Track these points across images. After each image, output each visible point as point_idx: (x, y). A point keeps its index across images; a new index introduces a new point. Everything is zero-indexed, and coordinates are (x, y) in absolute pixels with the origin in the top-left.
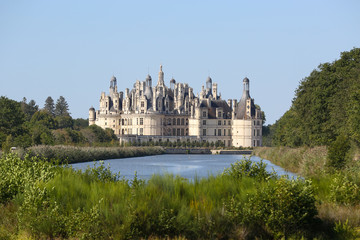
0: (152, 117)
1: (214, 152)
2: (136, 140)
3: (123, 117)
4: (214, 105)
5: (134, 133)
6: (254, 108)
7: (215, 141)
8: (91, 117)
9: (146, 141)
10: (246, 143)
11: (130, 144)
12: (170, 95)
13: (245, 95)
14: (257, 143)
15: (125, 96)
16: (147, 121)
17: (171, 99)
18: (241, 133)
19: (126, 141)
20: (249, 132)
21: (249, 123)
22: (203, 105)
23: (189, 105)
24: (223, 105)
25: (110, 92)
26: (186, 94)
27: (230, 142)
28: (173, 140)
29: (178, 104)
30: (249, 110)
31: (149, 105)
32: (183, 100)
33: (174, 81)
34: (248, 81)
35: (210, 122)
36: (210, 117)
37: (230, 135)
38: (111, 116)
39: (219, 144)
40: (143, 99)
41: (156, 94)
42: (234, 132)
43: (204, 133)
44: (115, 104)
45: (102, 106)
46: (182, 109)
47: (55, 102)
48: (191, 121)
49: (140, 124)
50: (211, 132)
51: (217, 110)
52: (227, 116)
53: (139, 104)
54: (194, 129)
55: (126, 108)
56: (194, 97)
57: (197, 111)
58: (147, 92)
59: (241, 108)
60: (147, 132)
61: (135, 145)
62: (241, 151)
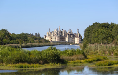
0: (58, 37)
1: (71, 44)
2: (54, 42)
3: (52, 37)
4: (71, 34)
5: (54, 40)
6: (79, 35)
7: (71, 42)
8: (45, 37)
9: (56, 42)
10: (78, 43)
11: (53, 43)
12: (62, 32)
13: (78, 32)
14: (80, 43)
15: (52, 32)
16: (57, 38)
17: (62, 33)
18: (77, 40)
19: (52, 42)
20: (78, 40)
21: (78, 38)
22: (69, 35)
23: (66, 34)
24: (73, 34)
25: (49, 32)
26: (65, 32)
27: (74, 42)
28: (62, 42)
29: (63, 34)
30: (78, 36)
31: (57, 35)
32: (64, 33)
33: (62, 29)
34: (78, 29)
35: (70, 38)
36: (70, 37)
37: (74, 41)
38: (49, 37)
39: (72, 43)
40: (56, 33)
41: (59, 32)
42: (75, 40)
43: (69, 40)
44: (50, 34)
45: (47, 35)
46: (64, 35)
47: (37, 34)
48: (66, 38)
49: (55, 39)
50: (70, 40)
51: (72, 36)
52: (74, 37)
53: (55, 34)
54: (67, 40)
55: (52, 35)
56: (67, 33)
57: (67, 36)
58: (57, 32)
59: (77, 35)
60: (57, 40)
61: (54, 43)
62: (77, 44)
